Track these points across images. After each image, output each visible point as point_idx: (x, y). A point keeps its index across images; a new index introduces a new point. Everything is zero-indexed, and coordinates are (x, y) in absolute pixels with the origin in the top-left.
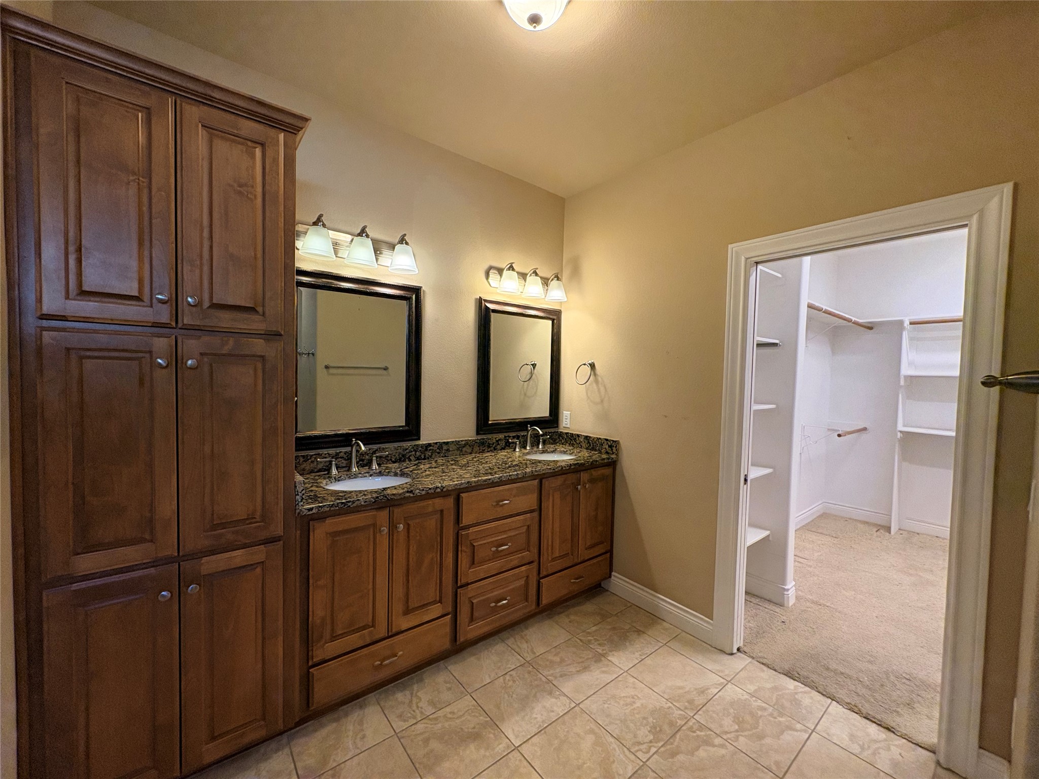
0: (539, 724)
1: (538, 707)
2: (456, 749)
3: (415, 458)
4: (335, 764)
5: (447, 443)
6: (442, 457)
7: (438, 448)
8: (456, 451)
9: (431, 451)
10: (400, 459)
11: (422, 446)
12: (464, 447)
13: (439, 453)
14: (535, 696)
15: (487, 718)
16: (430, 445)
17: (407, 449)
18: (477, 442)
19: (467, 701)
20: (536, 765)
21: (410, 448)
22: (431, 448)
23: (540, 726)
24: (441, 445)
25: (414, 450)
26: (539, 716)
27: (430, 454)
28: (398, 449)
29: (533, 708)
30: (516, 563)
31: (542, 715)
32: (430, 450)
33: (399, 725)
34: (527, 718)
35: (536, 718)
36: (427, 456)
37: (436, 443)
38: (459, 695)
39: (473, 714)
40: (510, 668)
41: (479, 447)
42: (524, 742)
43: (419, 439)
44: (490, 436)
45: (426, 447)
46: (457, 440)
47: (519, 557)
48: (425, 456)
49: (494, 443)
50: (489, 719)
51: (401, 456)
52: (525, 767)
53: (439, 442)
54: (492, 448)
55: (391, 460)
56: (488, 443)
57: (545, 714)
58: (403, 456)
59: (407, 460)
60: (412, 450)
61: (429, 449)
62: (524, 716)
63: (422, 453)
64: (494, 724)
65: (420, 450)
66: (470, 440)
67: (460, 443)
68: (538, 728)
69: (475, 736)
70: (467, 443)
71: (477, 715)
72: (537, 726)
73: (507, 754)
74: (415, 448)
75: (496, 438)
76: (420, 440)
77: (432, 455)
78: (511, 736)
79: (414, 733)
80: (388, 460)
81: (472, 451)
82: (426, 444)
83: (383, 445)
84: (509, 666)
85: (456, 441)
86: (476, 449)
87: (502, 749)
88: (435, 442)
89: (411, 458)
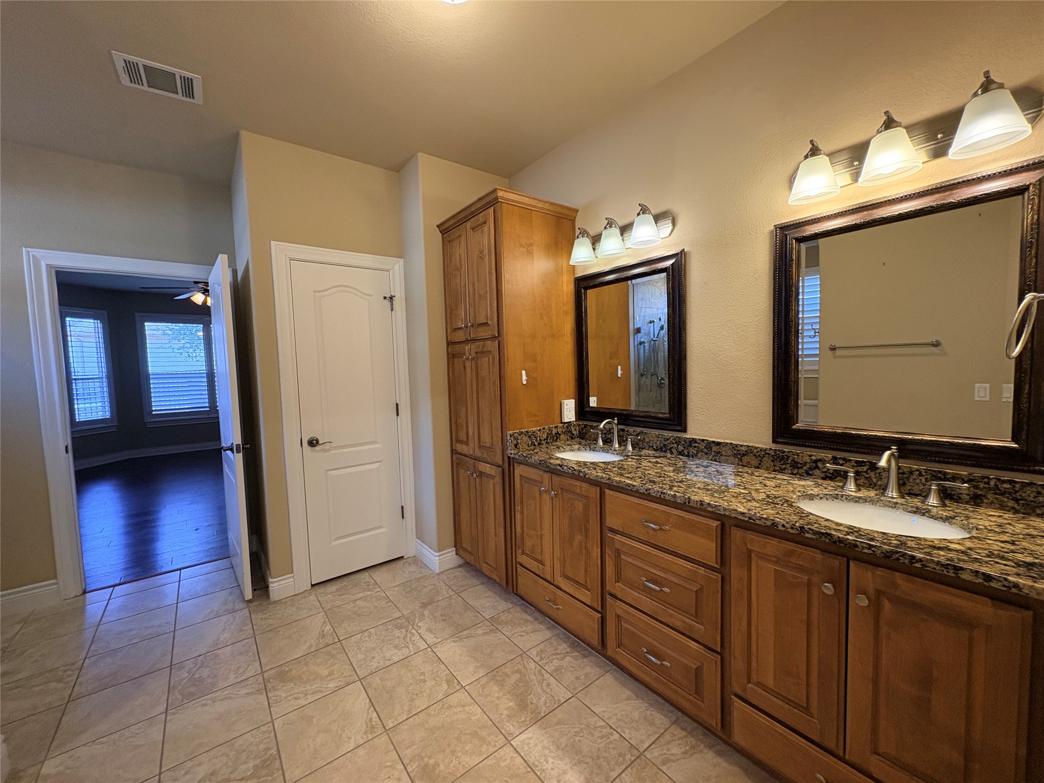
0: (540, 765)
1: (564, 765)
2: (510, 692)
3: (678, 452)
4: (500, 629)
5: (719, 444)
6: (711, 460)
7: (705, 448)
8: (732, 458)
9: (696, 449)
10: (661, 448)
11: (685, 440)
12: (744, 455)
13: (706, 454)
14: (580, 762)
15: (545, 713)
16: (694, 440)
17: (668, 440)
18: (769, 454)
19: (563, 694)
20: (490, 761)
21: (671, 439)
22: (696, 445)
23: (537, 766)
24: (710, 445)
25: (676, 442)
26: (550, 766)
27: (695, 452)
28: (659, 437)
29: (561, 759)
30: (677, 624)
31: (553, 769)
32: (695, 447)
33: (533, 653)
34: (547, 752)
35: (547, 762)
36: (691, 453)
37: (703, 440)
38: (571, 688)
39: (548, 701)
40: (624, 733)
41: (773, 461)
42: (515, 749)
43: (685, 430)
44: (798, 450)
45: (690, 442)
46: (734, 442)
47: (685, 622)
48: (688, 453)
49: (806, 463)
50: (543, 715)
51: (662, 445)
52: (488, 749)
53: (708, 440)
54: (801, 471)
55: (652, 447)
56: (793, 461)
57: (554, 773)
58: (664, 445)
59: (668, 451)
60: (674, 442)
61: (693, 445)
62: (549, 749)
63: (685, 447)
64: (538, 719)
65: (683, 444)
66: (756, 448)
67: (737, 448)
68: (534, 764)
69: (523, 705)
70: (750, 451)
71: (548, 705)
72: (536, 763)
73: (502, 734)
74: (677, 439)
75: (810, 456)
76: (686, 432)
77: (697, 453)
78: (523, 737)
79: (526, 663)
80: (650, 447)
81: (760, 464)
82: (690, 438)
83: (646, 429)
84: (627, 731)
85: (731, 443)
86: (767, 462)
87: (508, 729)
88: (702, 438)
89: (673, 450)
